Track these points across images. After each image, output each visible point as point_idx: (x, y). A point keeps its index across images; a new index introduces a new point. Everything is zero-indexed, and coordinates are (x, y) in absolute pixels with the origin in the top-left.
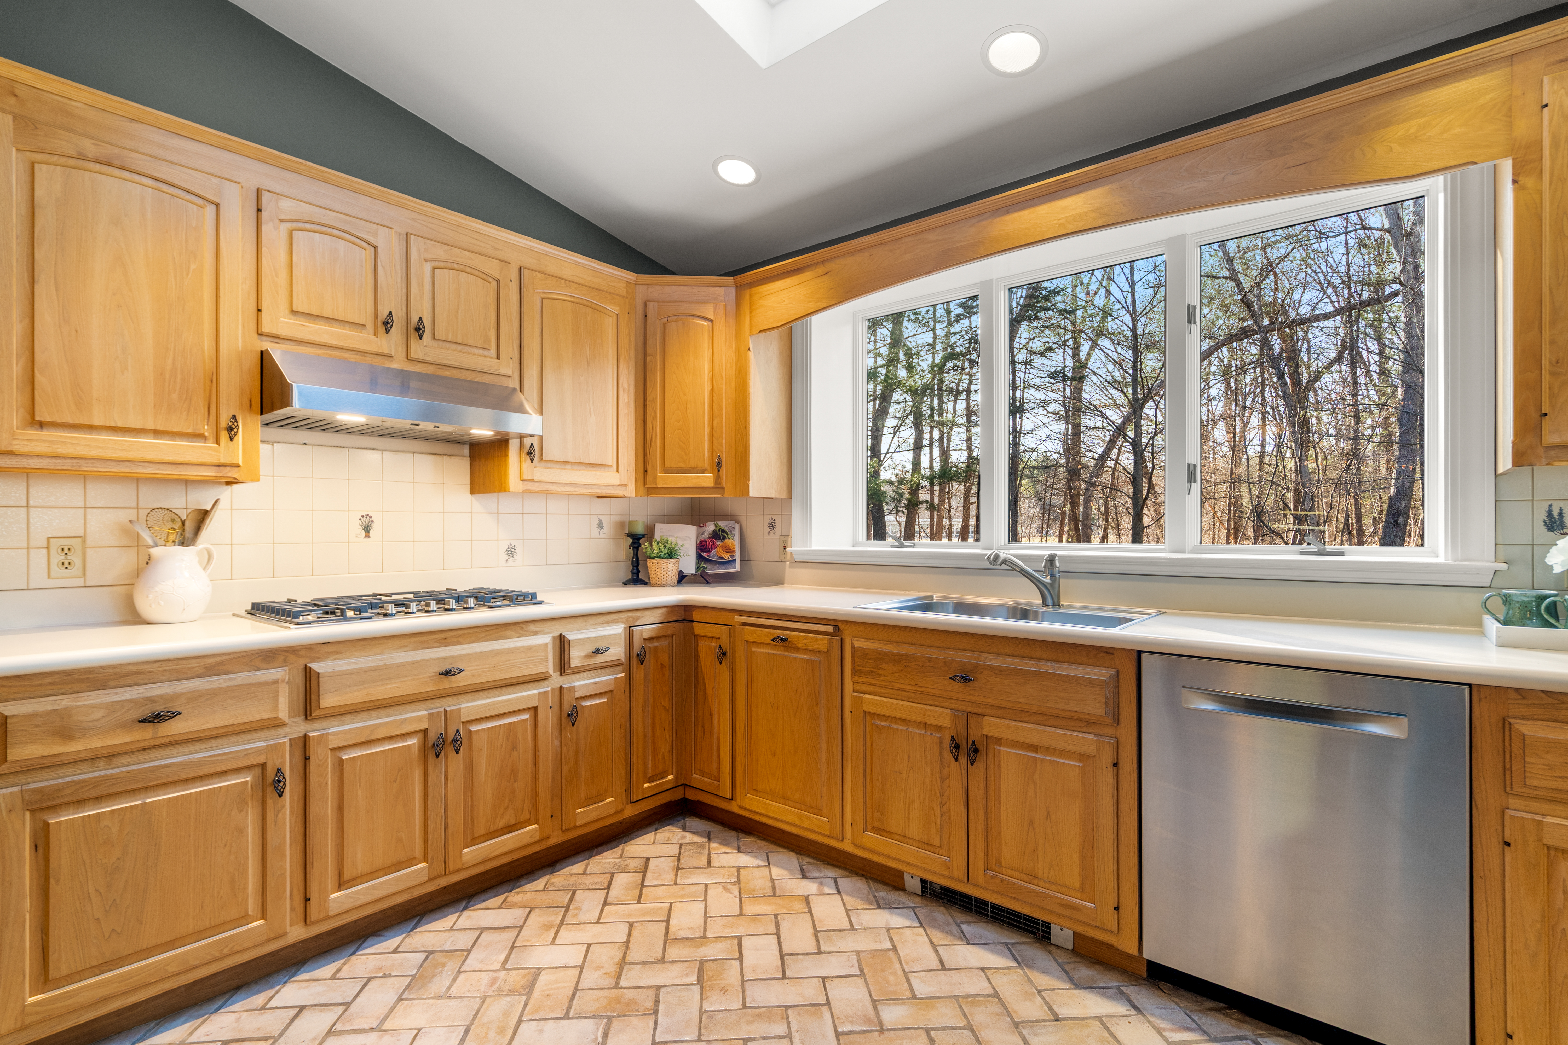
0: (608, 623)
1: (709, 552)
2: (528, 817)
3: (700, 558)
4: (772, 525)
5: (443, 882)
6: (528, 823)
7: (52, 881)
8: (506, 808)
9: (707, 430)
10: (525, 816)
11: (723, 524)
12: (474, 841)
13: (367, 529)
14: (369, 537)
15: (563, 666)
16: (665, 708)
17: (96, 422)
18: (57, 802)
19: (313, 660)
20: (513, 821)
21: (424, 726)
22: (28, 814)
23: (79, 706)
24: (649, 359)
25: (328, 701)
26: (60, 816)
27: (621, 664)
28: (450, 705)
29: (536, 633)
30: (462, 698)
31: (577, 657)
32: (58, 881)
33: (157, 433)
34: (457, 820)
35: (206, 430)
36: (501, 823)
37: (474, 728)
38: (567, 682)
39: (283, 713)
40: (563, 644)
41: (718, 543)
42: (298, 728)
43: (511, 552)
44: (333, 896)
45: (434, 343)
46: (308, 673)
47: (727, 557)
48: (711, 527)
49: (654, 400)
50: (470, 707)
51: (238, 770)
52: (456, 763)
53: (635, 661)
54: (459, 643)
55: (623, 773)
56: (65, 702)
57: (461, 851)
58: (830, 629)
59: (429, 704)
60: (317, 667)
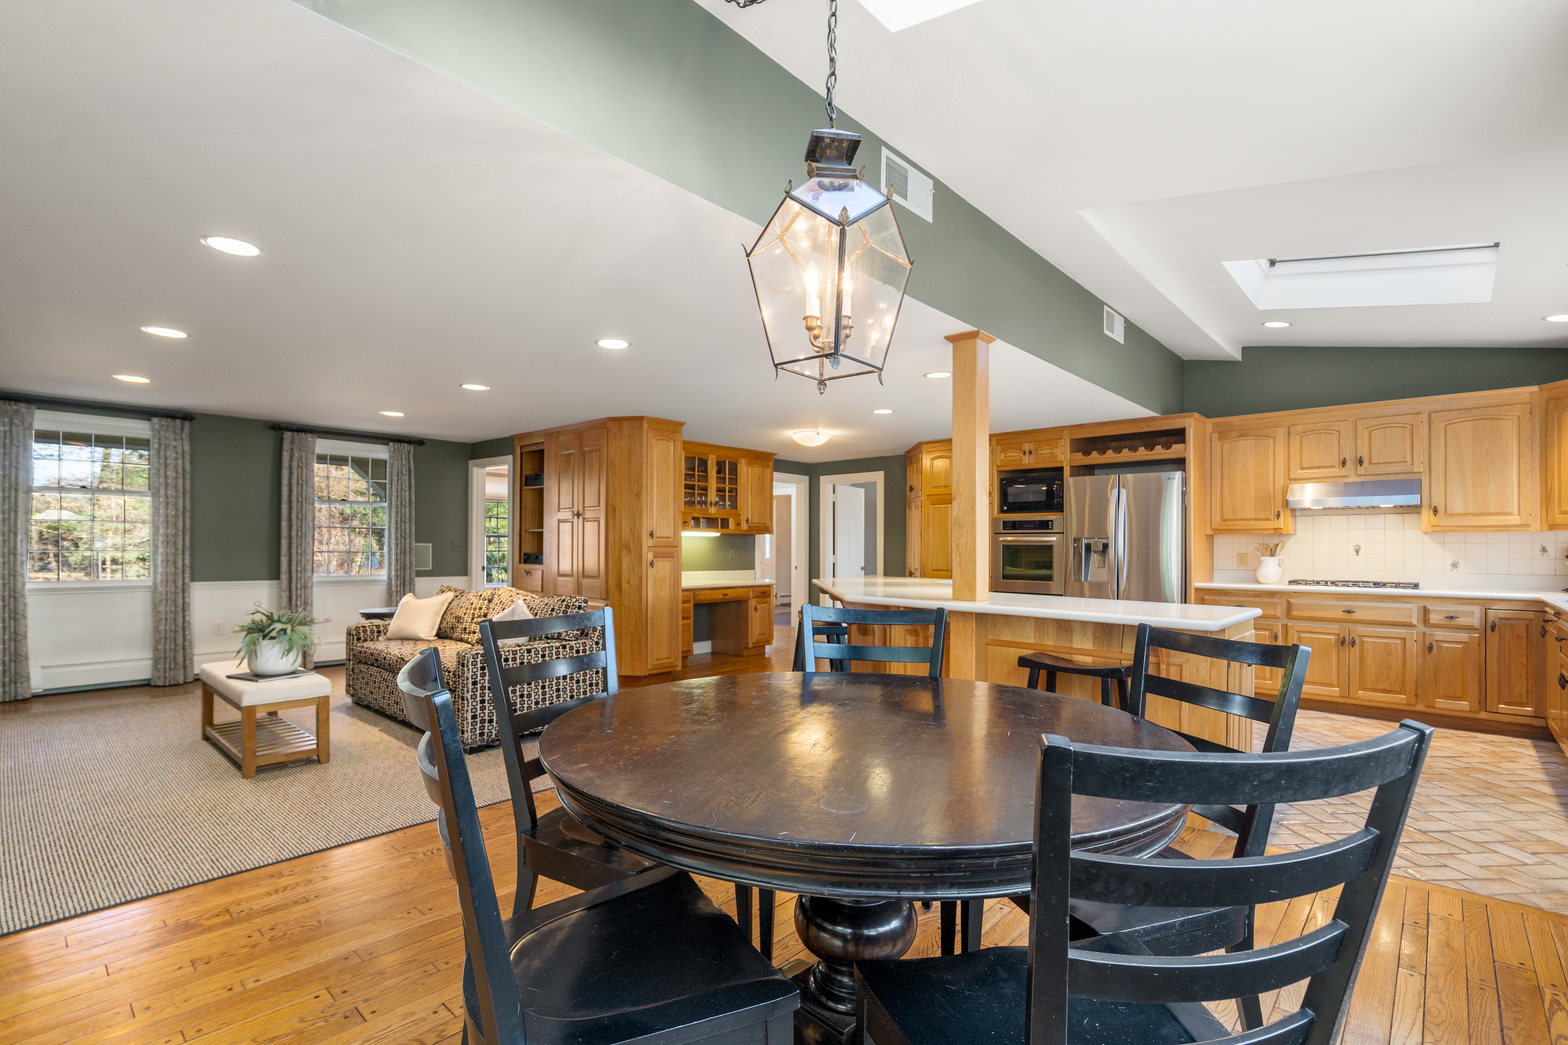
0: (1467, 604)
2: (1399, 690)
5: (1349, 701)
6: (1400, 693)
8: (1385, 681)
10: (1397, 688)
12: (1365, 689)
13: (1357, 552)
14: (1357, 555)
15: (1426, 621)
16: (1522, 664)
17: (1240, 518)
19: (1290, 598)
20: (1388, 689)
21: (1338, 632)
23: (1220, 600)
25: (1295, 613)
27: (1477, 629)
28: (1353, 626)
29: (1409, 603)
30: (1358, 625)
31: (1434, 618)
33: (1256, 520)
34: (1356, 676)
35: (1270, 517)
36: (1381, 687)
37: (1365, 639)
38: (1428, 631)
39: (1279, 614)
40: (1426, 611)
42: (1285, 621)
43: (1455, 565)
45: (1371, 466)
46: (1289, 603)
49: (1553, 466)
50: (1362, 629)
51: (1264, 629)
52: (1355, 651)
53: (1489, 630)
54: (1357, 601)
55: (1476, 691)
56: (1217, 598)
57: (1358, 692)
59: (1342, 624)
60: (1291, 600)
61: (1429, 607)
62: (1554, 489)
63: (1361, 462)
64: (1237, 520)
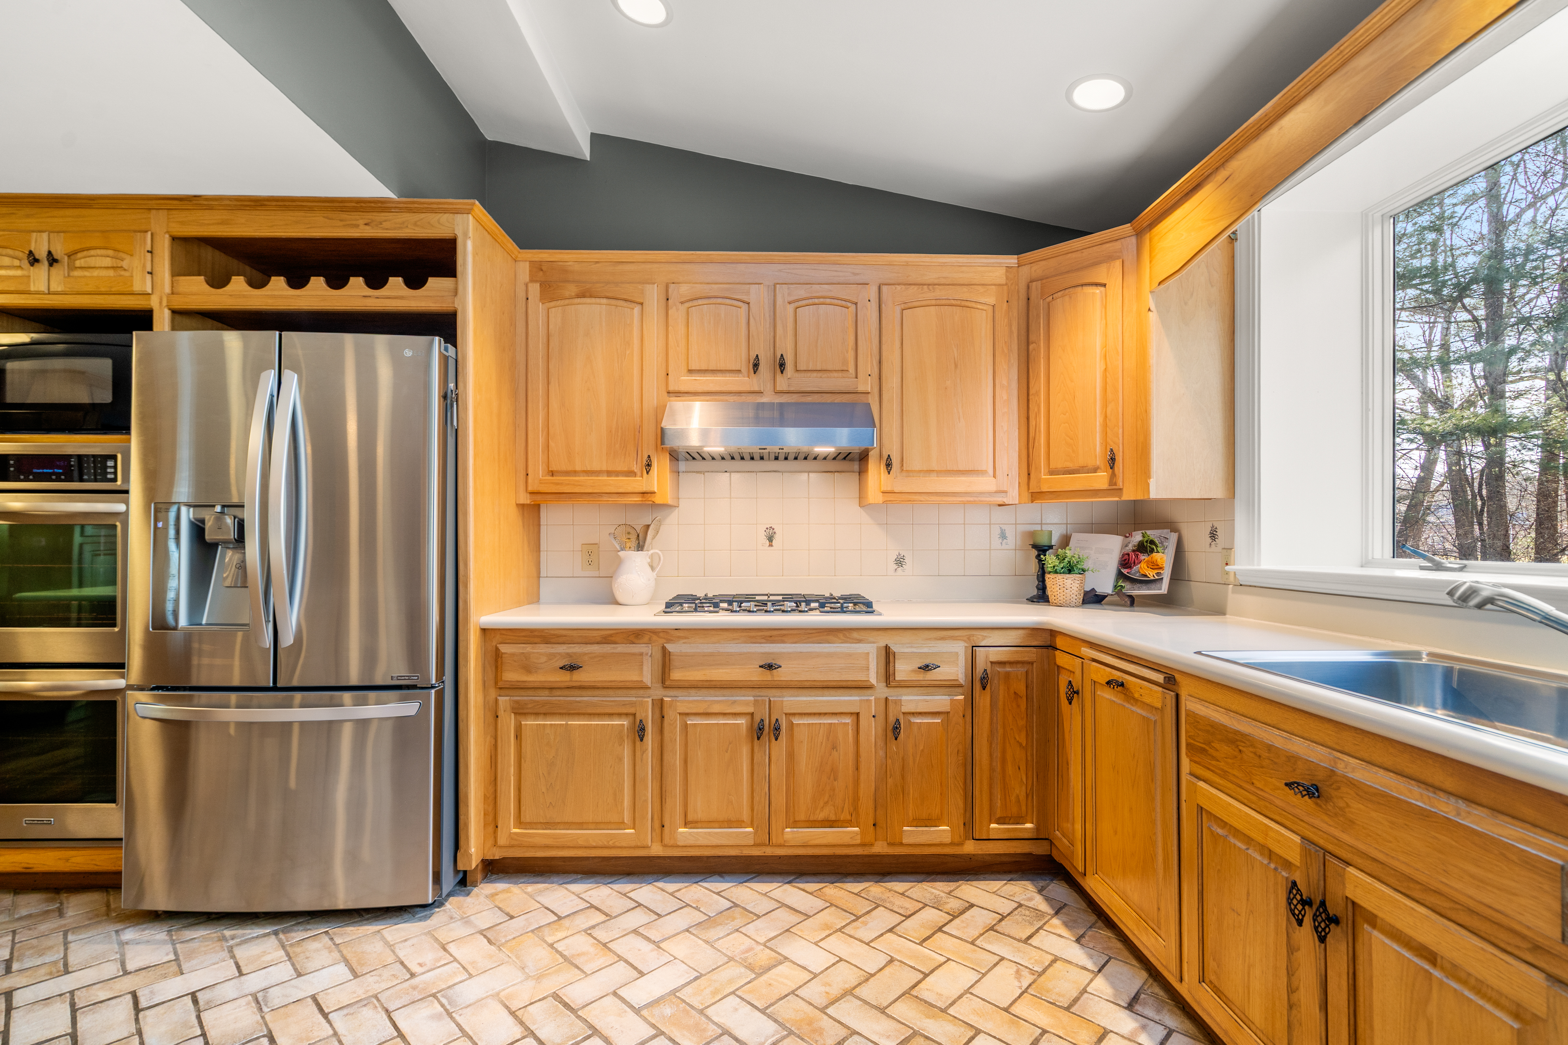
0: (943, 639)
1: (1130, 567)
2: (849, 818)
3: (1120, 575)
4: (1213, 535)
5: (769, 851)
6: (849, 823)
7: (522, 760)
8: (826, 803)
9: (1099, 420)
10: (845, 816)
11: (1152, 534)
12: (795, 824)
13: (770, 539)
14: (771, 545)
15: (888, 676)
16: (1021, 745)
17: (578, 468)
18: (525, 711)
19: (669, 641)
20: (833, 817)
21: (751, 709)
22: (513, 715)
23: (533, 653)
24: (1031, 347)
25: (676, 675)
26: (527, 721)
27: (961, 686)
28: (775, 696)
29: (859, 641)
30: (785, 692)
31: (903, 670)
32: (525, 761)
33: (609, 473)
34: (779, 800)
35: (636, 468)
36: (821, 816)
37: (796, 721)
38: (892, 694)
39: (647, 679)
40: (888, 656)
41: (1142, 557)
42: (658, 692)
43: (900, 562)
44: (681, 830)
45: (797, 375)
46: (665, 652)
47: (1151, 574)
48: (1137, 537)
49: (1038, 393)
50: (792, 701)
51: (620, 715)
52: (779, 748)
53: (978, 686)
54: (783, 642)
55: (961, 804)
56: (528, 648)
57: (783, 829)
58: (1159, 678)
59: (757, 692)
60: (670, 647)
61: (894, 648)
62: (1040, 431)
63: (782, 366)
64: (575, 473)
